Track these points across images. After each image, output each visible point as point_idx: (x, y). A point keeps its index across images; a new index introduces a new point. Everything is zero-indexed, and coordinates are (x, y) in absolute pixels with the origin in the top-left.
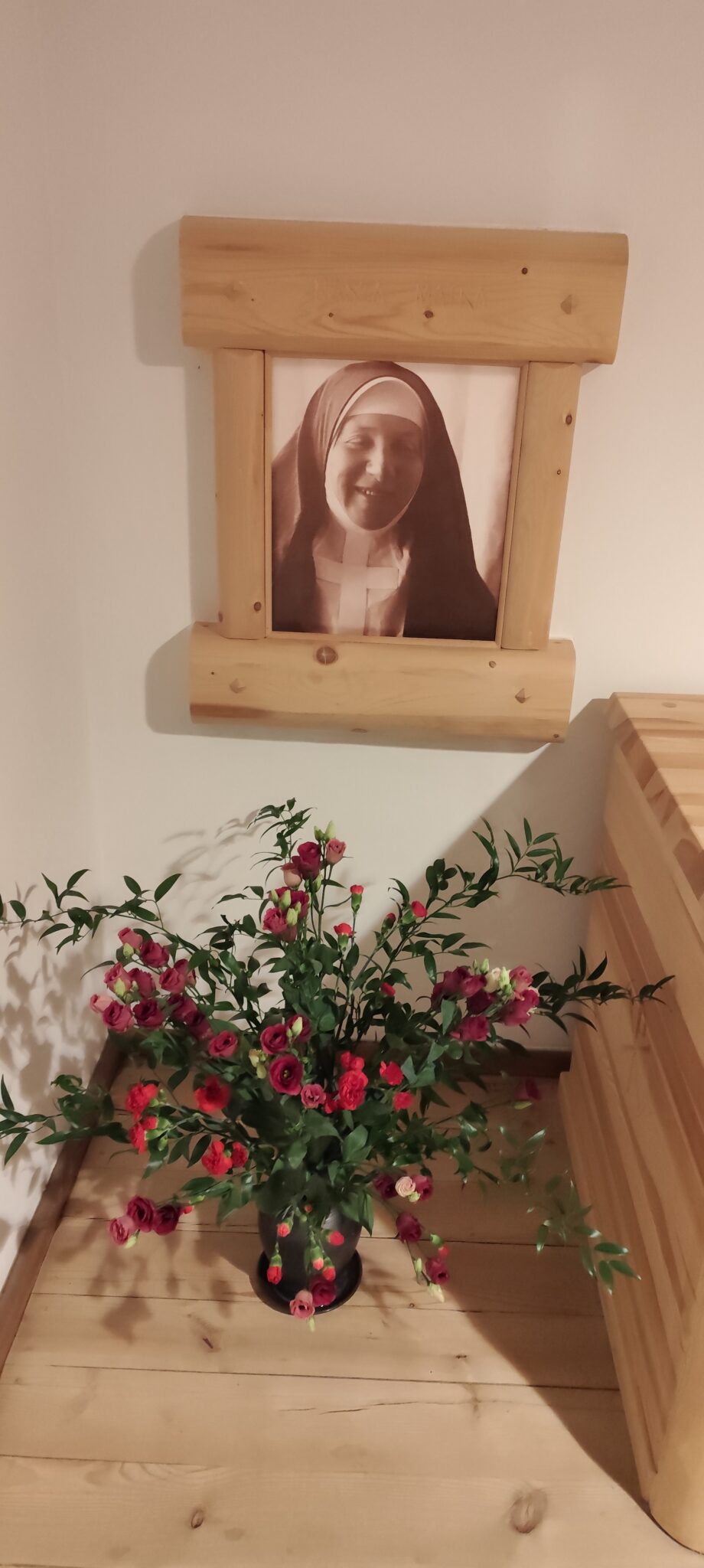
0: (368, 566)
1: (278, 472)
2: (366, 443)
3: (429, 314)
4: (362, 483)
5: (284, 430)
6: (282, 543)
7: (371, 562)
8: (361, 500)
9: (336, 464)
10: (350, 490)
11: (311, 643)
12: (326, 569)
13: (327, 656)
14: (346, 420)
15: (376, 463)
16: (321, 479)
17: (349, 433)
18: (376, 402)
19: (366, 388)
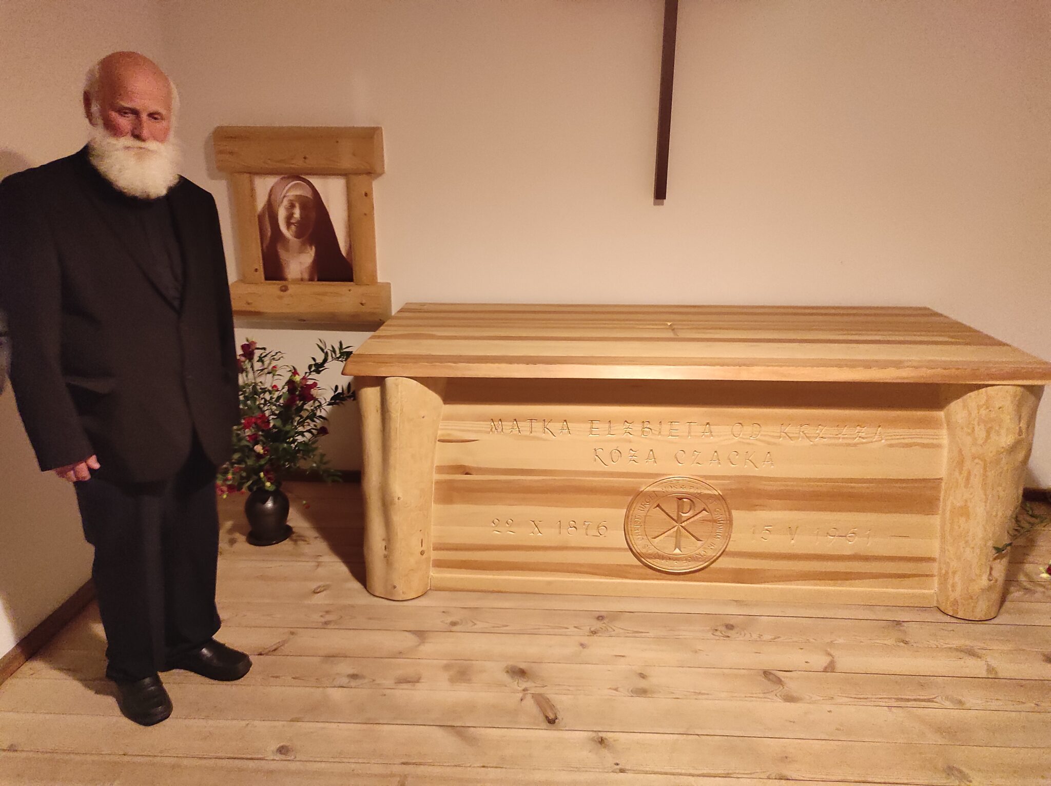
0: (300, 253)
1: (260, 218)
2: (292, 206)
3: (305, 158)
4: (293, 221)
5: (261, 203)
6: (264, 246)
7: (301, 251)
8: (293, 227)
9: (282, 214)
10: (289, 224)
11: (278, 284)
12: (283, 254)
13: (284, 289)
14: (284, 197)
15: (297, 213)
16: (277, 220)
17: (285, 202)
18: (294, 191)
19: (289, 185)
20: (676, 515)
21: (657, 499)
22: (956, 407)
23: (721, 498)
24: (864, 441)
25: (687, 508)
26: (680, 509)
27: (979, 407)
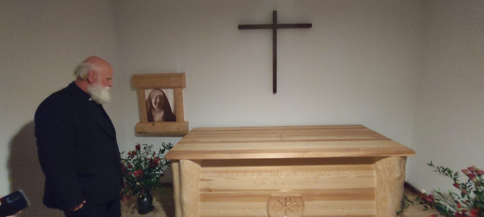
1: (146, 102)
2: (156, 98)
3: (160, 83)
4: (157, 103)
5: (147, 98)
6: (148, 111)
7: (159, 112)
8: (157, 105)
9: (153, 101)
10: (155, 104)
11: (152, 123)
12: (154, 114)
13: (153, 125)
14: (154, 95)
15: (158, 100)
16: (152, 103)
17: (155, 97)
18: (157, 93)
19: (156, 92)
20: (285, 203)
21: (278, 199)
22: (378, 163)
23: (300, 198)
24: (348, 175)
25: (288, 201)
26: (286, 202)
27: (386, 164)
